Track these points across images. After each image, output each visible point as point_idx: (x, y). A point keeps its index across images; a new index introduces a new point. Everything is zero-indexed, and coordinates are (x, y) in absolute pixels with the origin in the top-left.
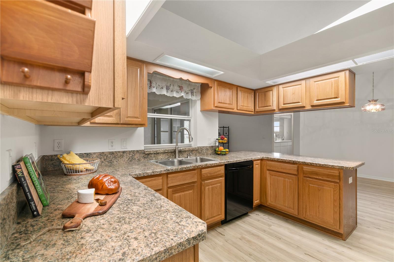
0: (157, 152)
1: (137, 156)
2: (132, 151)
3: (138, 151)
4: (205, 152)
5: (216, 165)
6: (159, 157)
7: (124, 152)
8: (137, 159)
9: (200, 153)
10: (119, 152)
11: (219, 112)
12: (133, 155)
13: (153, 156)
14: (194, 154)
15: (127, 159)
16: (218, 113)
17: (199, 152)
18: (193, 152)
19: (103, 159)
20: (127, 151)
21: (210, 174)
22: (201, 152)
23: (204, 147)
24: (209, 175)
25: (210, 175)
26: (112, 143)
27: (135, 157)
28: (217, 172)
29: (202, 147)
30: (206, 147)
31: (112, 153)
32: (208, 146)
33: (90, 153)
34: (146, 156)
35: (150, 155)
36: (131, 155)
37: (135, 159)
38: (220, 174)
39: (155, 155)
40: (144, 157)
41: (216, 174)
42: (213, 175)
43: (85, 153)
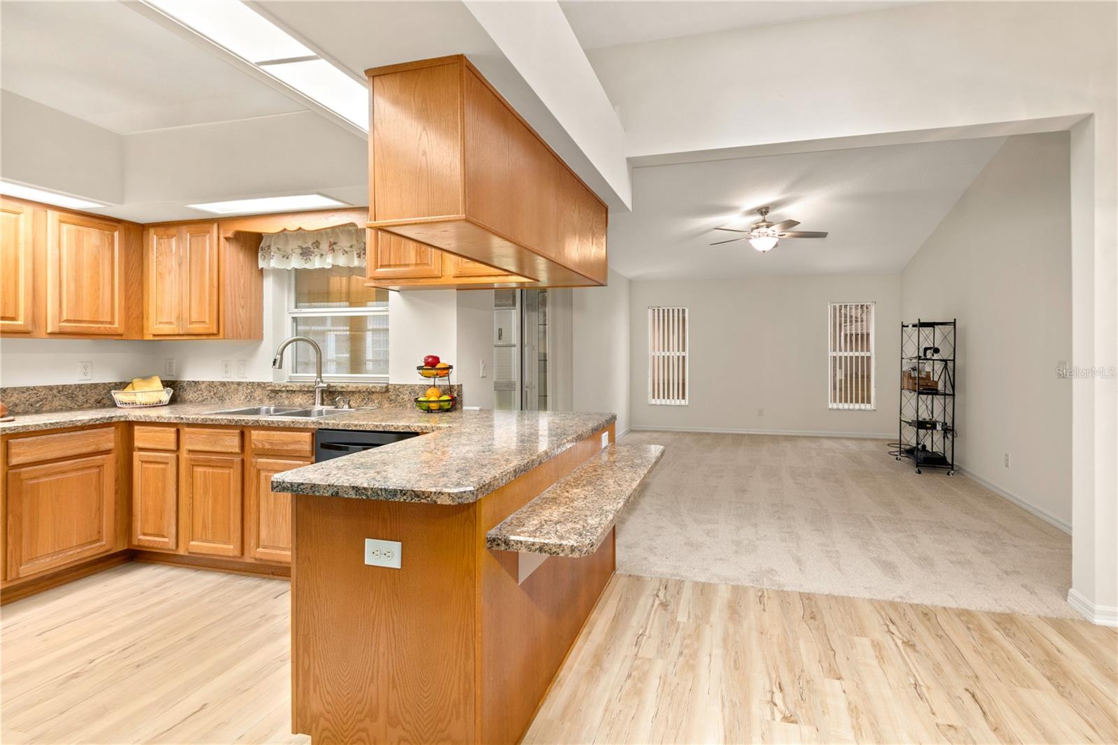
0: (288, 389)
1: (258, 393)
2: (250, 383)
3: (259, 384)
4: (407, 399)
5: (281, 425)
6: (296, 400)
7: (239, 384)
8: (257, 399)
9: (391, 400)
10: (233, 383)
11: (457, 290)
12: (252, 390)
13: (284, 395)
14: (376, 401)
15: (244, 397)
16: (455, 290)
17: (389, 398)
18: (374, 397)
19: (212, 393)
20: (243, 383)
21: (270, 444)
22: (396, 398)
23: (403, 386)
24: (267, 446)
25: (270, 447)
26: (226, 366)
27: (256, 395)
28: (291, 443)
29: (397, 387)
30: (411, 386)
31: (223, 384)
32: (416, 385)
33: (198, 382)
34: (273, 395)
35: (280, 393)
36: (249, 391)
37: (254, 399)
38: (296, 451)
39: (289, 396)
40: (268, 395)
41: (286, 448)
42: (277, 448)
43: (193, 382)
